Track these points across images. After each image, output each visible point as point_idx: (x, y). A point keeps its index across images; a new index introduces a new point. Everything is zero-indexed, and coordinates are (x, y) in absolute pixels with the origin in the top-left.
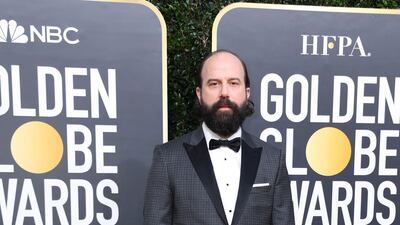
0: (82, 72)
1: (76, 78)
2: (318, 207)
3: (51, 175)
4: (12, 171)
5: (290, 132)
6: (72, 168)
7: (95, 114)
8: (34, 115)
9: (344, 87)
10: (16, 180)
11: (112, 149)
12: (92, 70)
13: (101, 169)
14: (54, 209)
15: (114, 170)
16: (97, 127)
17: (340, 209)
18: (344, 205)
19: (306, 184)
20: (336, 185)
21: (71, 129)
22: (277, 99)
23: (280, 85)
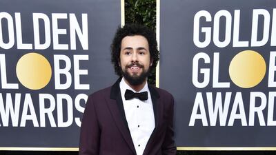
0: (64, 16)
1: (59, 20)
2: (238, 112)
3: (44, 91)
4: (17, 88)
5: (216, 56)
6: (58, 86)
7: (73, 47)
8: (31, 48)
9: (261, 18)
10: (20, 94)
11: (85, 72)
12: (70, 14)
13: (78, 86)
14: (46, 115)
15: (86, 87)
16: (75, 56)
17: (256, 113)
18: (260, 110)
19: (228, 95)
20: (253, 95)
21: (57, 58)
22: (207, 30)
23: (209, 19)
